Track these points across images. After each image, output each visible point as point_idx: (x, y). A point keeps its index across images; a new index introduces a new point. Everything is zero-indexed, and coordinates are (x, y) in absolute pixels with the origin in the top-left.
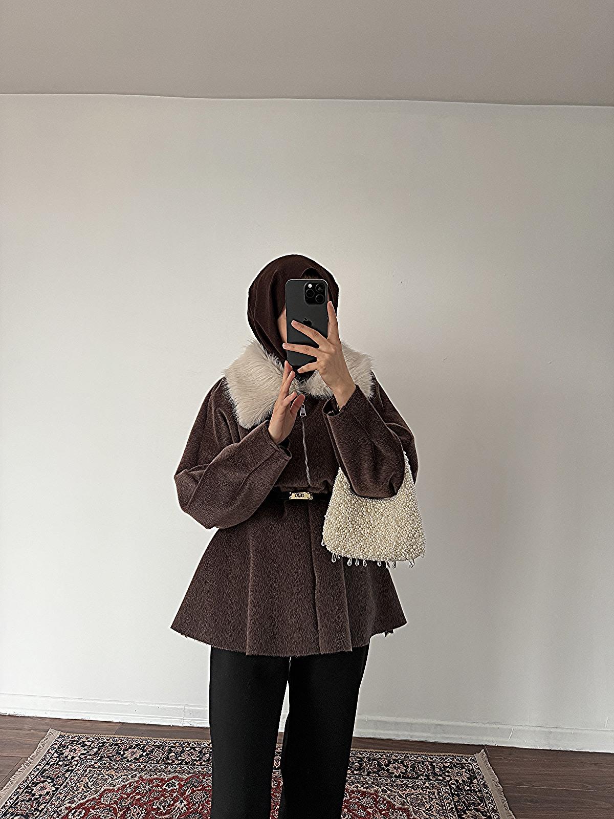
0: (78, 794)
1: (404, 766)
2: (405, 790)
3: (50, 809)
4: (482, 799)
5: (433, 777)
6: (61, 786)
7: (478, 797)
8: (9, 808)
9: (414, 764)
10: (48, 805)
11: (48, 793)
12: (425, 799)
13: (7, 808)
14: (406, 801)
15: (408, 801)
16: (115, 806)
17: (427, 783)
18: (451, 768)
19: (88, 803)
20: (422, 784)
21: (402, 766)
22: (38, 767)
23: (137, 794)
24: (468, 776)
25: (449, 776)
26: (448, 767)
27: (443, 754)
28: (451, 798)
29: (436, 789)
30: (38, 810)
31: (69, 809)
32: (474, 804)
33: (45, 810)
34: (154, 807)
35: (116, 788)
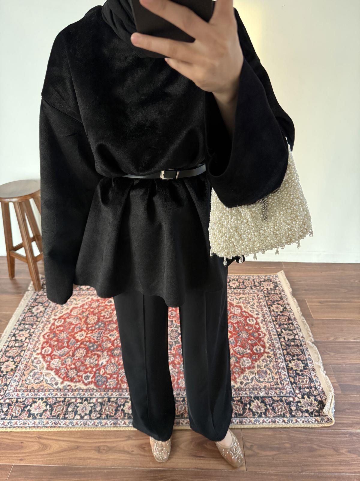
0: (58, 311)
1: (238, 282)
2: (239, 295)
3: (44, 320)
4: (281, 298)
5: (255, 287)
6: (47, 306)
7: (279, 297)
8: (22, 321)
9: (244, 281)
10: (43, 318)
11: (41, 312)
12: (251, 300)
13: (20, 321)
14: (239, 301)
15: (241, 301)
16: (80, 316)
17: (251, 291)
18: (264, 282)
19: (65, 315)
20: (248, 291)
21: (236, 282)
22: (33, 297)
23: (92, 308)
24: (273, 285)
25: (263, 286)
26: (263, 281)
27: (259, 274)
28: (264, 298)
29: (256, 293)
30: (38, 322)
31: (55, 320)
32: (277, 301)
33: (41, 321)
34: (102, 315)
35: (79, 306)
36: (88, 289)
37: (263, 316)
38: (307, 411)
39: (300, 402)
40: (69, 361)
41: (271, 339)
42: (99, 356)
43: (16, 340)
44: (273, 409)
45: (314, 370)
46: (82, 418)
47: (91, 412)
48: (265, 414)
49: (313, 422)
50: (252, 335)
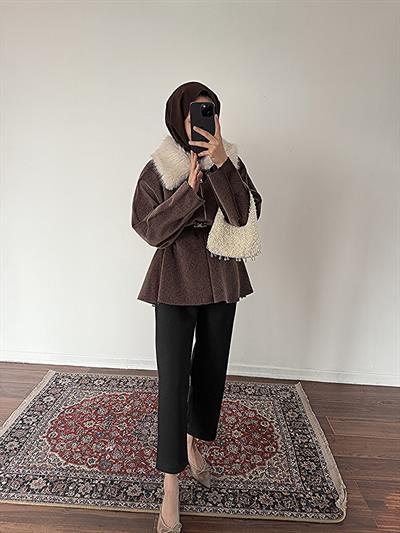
2: (254, 401)
3: (54, 409)
5: (271, 395)
7: (295, 405)
9: (260, 389)
10: (53, 407)
11: (51, 401)
12: (266, 406)
14: (254, 406)
15: (256, 407)
16: (90, 408)
17: (267, 398)
18: (280, 391)
19: (75, 406)
20: (264, 398)
21: (253, 389)
22: (45, 389)
23: (103, 402)
24: (290, 395)
25: (279, 395)
27: (277, 384)
28: (280, 405)
29: (271, 400)
30: (47, 409)
31: (65, 409)
32: (292, 408)
33: (51, 409)
34: (113, 408)
35: (90, 399)
36: (101, 385)
37: (278, 420)
38: (317, 508)
39: (310, 499)
40: (75, 445)
41: (283, 441)
42: (106, 443)
43: (23, 424)
44: (282, 504)
45: (327, 471)
46: (82, 496)
47: (92, 492)
48: (273, 507)
49: (323, 518)
50: (265, 436)
